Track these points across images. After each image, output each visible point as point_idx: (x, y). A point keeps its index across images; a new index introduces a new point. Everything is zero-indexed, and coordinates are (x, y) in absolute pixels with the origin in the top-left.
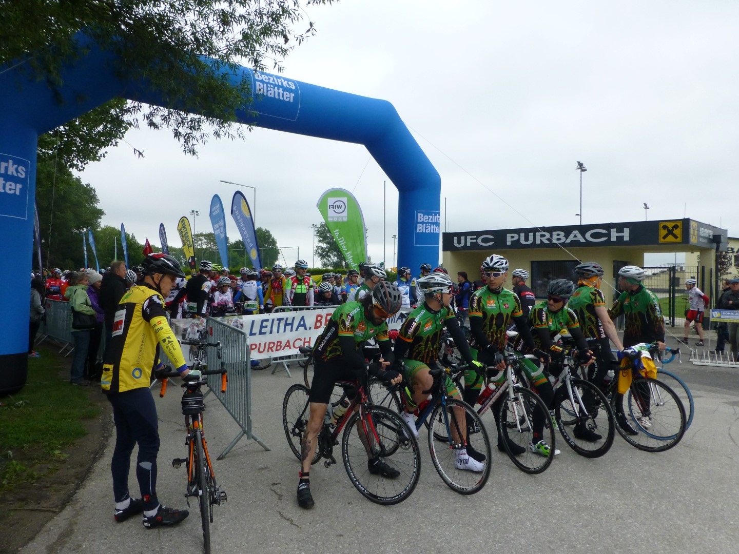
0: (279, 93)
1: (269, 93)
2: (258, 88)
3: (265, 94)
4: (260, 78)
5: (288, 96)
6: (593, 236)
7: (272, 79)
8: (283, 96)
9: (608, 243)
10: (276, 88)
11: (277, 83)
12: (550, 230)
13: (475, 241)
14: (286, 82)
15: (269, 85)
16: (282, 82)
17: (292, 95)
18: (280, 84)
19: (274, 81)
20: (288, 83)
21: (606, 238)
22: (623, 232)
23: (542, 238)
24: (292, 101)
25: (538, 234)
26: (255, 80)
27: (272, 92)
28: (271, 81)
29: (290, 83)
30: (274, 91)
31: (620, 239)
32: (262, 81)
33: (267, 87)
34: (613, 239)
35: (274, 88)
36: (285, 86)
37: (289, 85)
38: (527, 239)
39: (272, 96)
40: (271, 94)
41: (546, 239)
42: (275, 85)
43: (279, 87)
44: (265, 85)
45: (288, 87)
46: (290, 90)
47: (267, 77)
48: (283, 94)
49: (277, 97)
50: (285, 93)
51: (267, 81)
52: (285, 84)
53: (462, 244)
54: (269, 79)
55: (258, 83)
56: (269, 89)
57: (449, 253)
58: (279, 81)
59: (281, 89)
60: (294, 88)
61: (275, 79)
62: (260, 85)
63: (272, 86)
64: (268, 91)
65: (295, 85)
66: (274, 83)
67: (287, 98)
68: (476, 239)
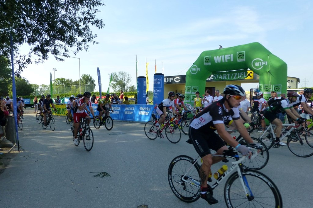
53: (168, 81)
68: (173, 79)
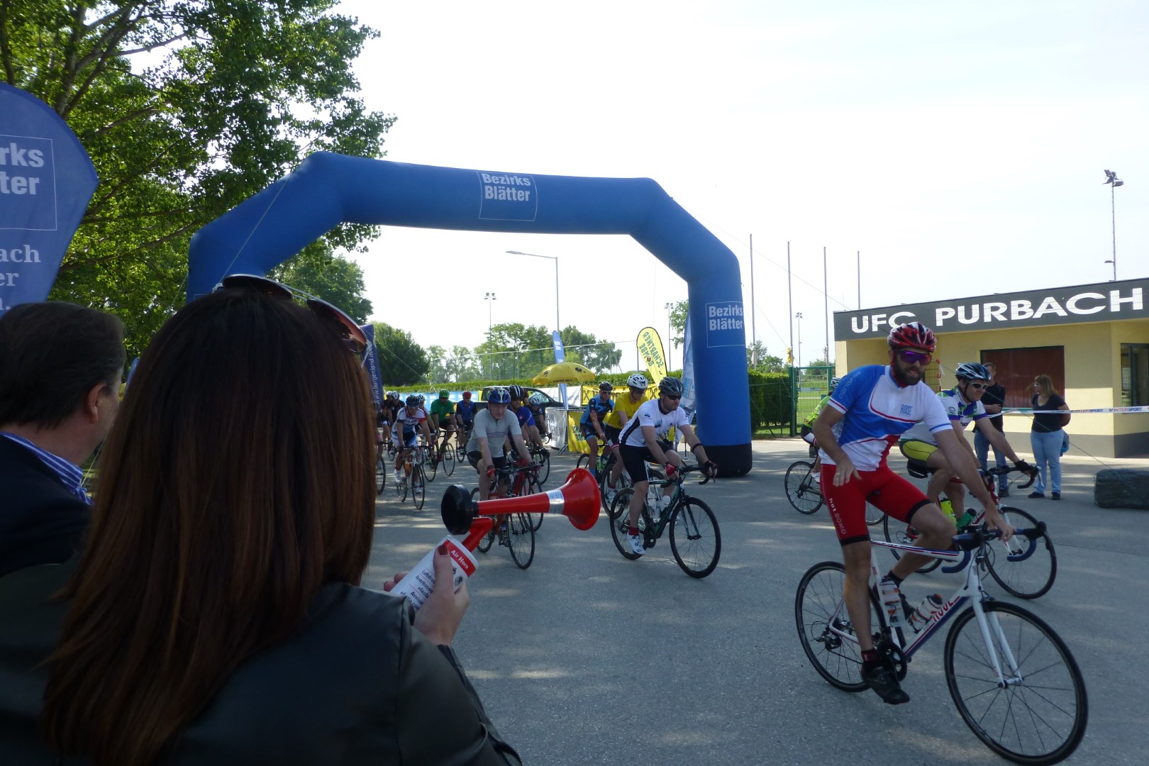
0: (511, 194)
1: (500, 195)
2: (487, 192)
3: (496, 198)
4: (490, 181)
5: (523, 195)
6: (1080, 304)
7: (503, 179)
8: (517, 197)
9: (1107, 314)
10: (508, 189)
11: (509, 183)
12: (1007, 298)
13: (884, 322)
14: (520, 179)
15: (500, 187)
16: (515, 181)
17: (528, 193)
18: (513, 183)
19: (505, 181)
20: (522, 181)
21: (1103, 307)
22: (1130, 295)
23: (994, 313)
24: (527, 199)
25: (987, 306)
26: (484, 184)
27: (504, 194)
28: (502, 182)
29: (524, 180)
30: (506, 193)
31: (1126, 307)
32: (492, 184)
33: (498, 189)
34: (1115, 308)
35: (505, 189)
36: (518, 184)
37: (523, 182)
38: (968, 315)
39: (504, 198)
40: (502, 196)
41: (1001, 314)
42: (506, 186)
43: (511, 186)
44: (495, 187)
45: (522, 184)
46: (524, 188)
47: (497, 179)
48: (516, 194)
49: (509, 199)
50: (519, 192)
51: (498, 182)
52: (519, 182)
53: (865, 330)
54: (500, 180)
55: (487, 187)
56: (500, 191)
57: (844, 343)
58: (512, 179)
59: (513, 189)
60: (529, 184)
61: (507, 179)
62: (489, 189)
63: (503, 187)
64: (498, 194)
65: (531, 181)
66: (505, 183)
67: (521, 197)
68: (887, 319)
